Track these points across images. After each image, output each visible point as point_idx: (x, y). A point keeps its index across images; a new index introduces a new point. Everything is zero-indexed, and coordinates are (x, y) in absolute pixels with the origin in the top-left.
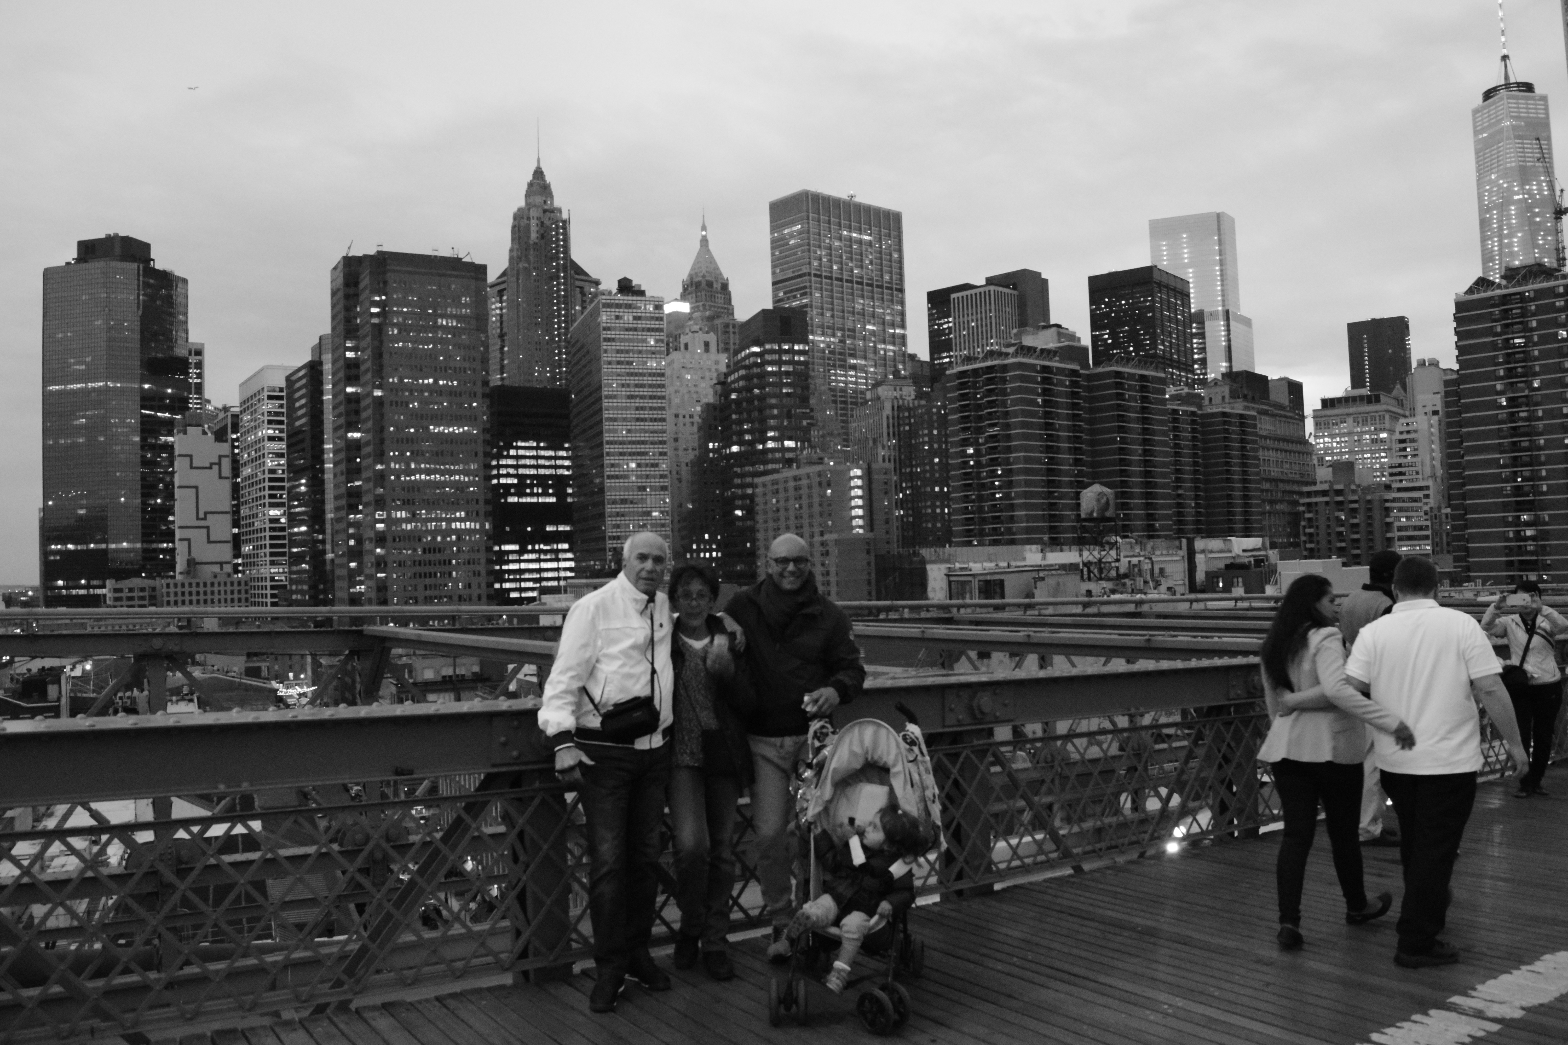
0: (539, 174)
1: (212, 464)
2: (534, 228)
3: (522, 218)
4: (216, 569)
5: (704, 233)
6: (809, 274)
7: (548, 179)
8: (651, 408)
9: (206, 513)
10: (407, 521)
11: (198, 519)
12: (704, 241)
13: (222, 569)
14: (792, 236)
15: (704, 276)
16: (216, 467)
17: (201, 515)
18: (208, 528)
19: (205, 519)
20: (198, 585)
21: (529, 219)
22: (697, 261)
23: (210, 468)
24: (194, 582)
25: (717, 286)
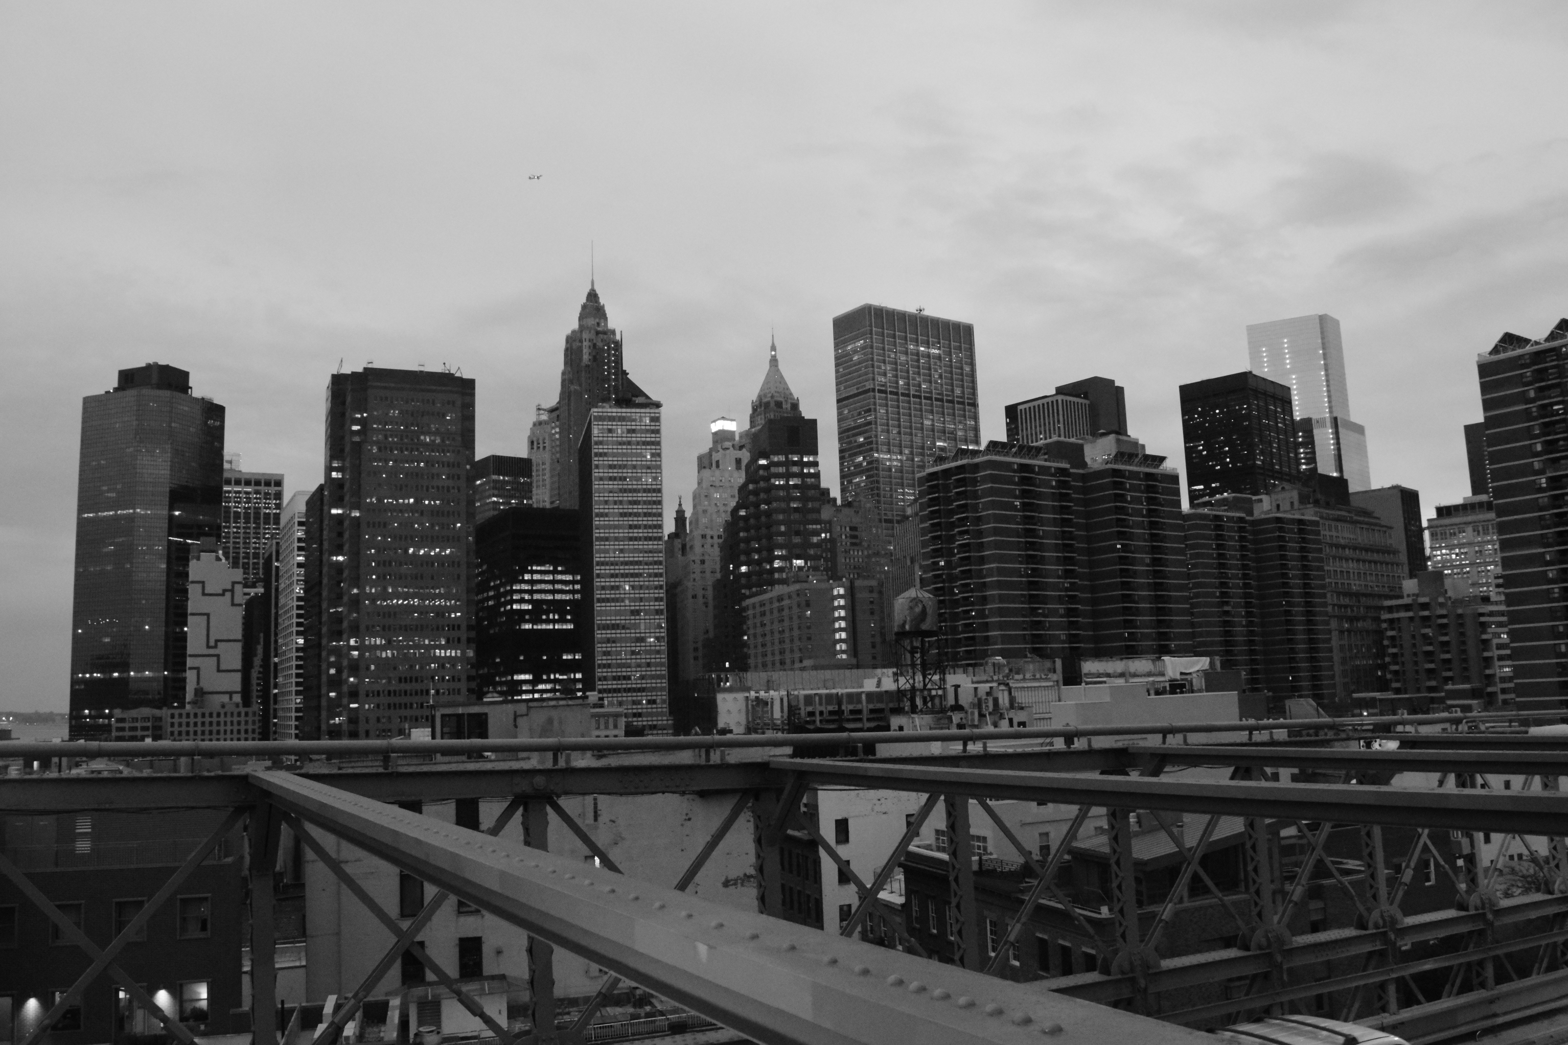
0: (593, 296)
1: (225, 591)
2: (586, 351)
3: (575, 341)
4: (225, 699)
5: (773, 353)
6: (873, 390)
7: (602, 301)
8: (646, 527)
9: (217, 641)
10: (383, 648)
11: (208, 647)
12: (774, 361)
13: (231, 698)
14: (855, 352)
15: (772, 397)
16: (228, 595)
17: (212, 643)
18: (218, 656)
19: (216, 647)
20: (203, 715)
21: (581, 341)
22: (766, 382)
23: (223, 595)
24: (199, 712)
25: (787, 406)
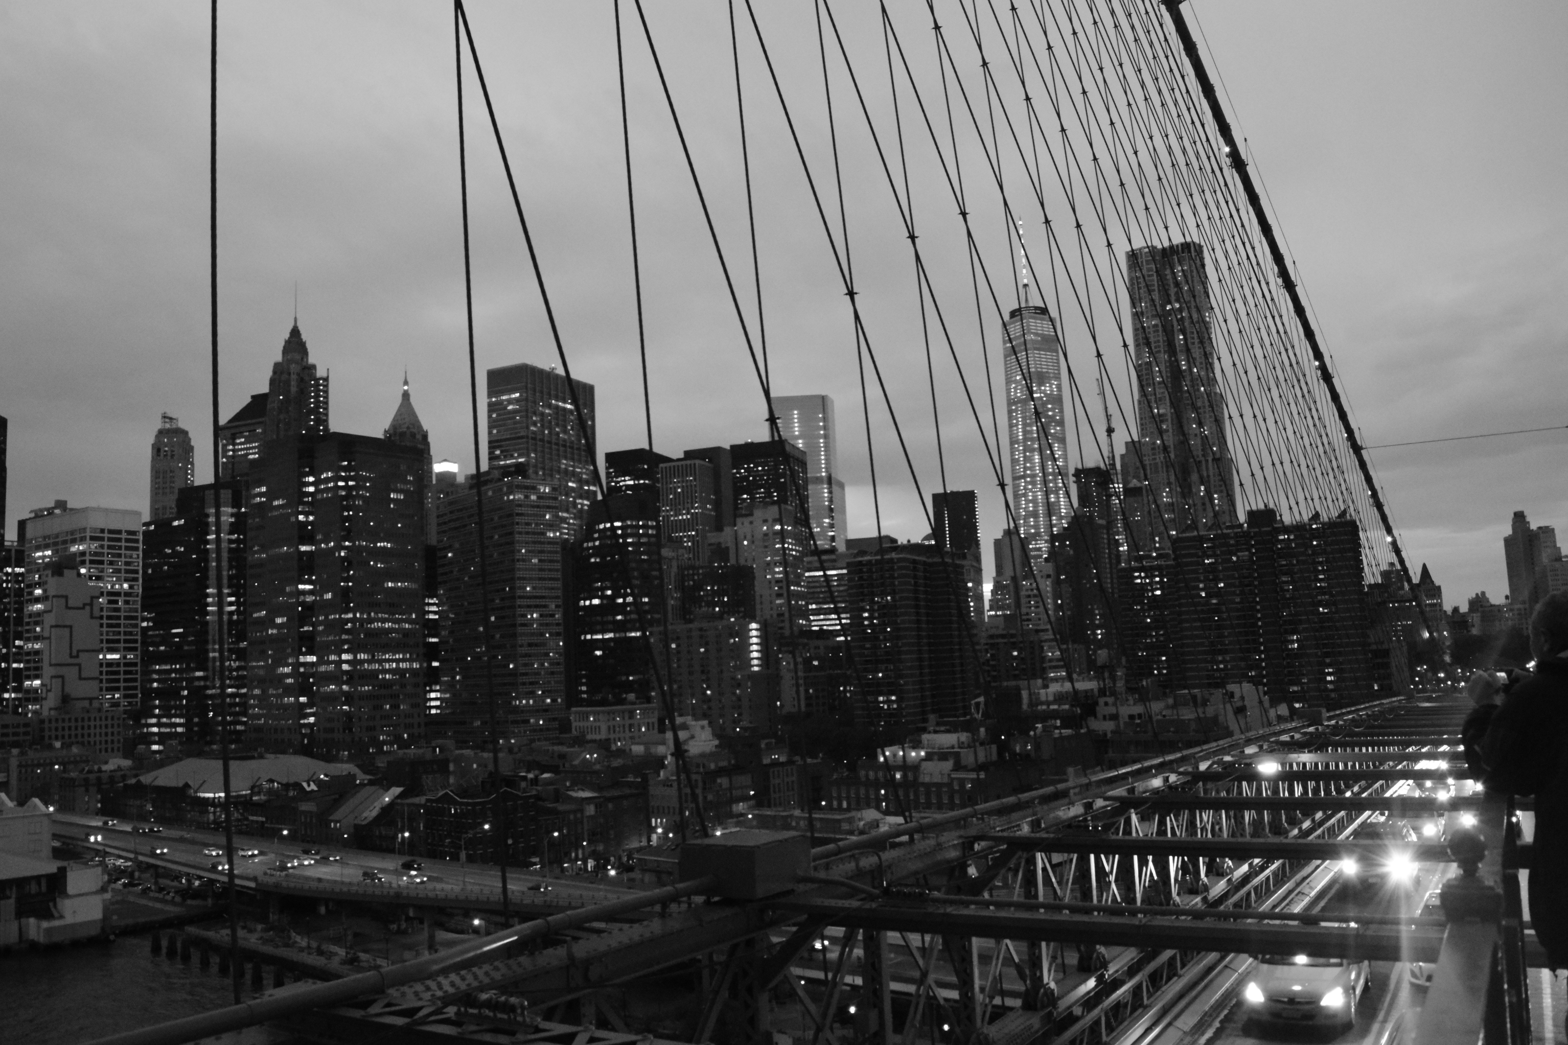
0: (295, 332)
1: (85, 605)
2: (293, 383)
3: (282, 373)
4: (86, 704)
5: (406, 388)
6: (527, 437)
7: (304, 337)
9: (78, 651)
10: (369, 662)
11: (71, 656)
12: (406, 395)
13: (91, 704)
14: (510, 401)
15: (408, 428)
16: (88, 608)
17: (74, 653)
18: (79, 665)
19: (77, 656)
20: (70, 719)
21: (289, 374)
22: (399, 413)
23: (83, 608)
24: (67, 717)
25: (419, 437)
